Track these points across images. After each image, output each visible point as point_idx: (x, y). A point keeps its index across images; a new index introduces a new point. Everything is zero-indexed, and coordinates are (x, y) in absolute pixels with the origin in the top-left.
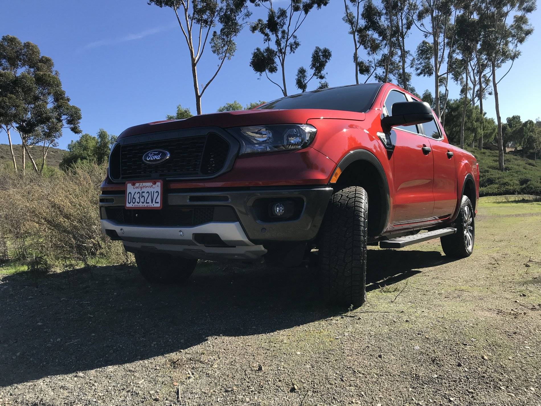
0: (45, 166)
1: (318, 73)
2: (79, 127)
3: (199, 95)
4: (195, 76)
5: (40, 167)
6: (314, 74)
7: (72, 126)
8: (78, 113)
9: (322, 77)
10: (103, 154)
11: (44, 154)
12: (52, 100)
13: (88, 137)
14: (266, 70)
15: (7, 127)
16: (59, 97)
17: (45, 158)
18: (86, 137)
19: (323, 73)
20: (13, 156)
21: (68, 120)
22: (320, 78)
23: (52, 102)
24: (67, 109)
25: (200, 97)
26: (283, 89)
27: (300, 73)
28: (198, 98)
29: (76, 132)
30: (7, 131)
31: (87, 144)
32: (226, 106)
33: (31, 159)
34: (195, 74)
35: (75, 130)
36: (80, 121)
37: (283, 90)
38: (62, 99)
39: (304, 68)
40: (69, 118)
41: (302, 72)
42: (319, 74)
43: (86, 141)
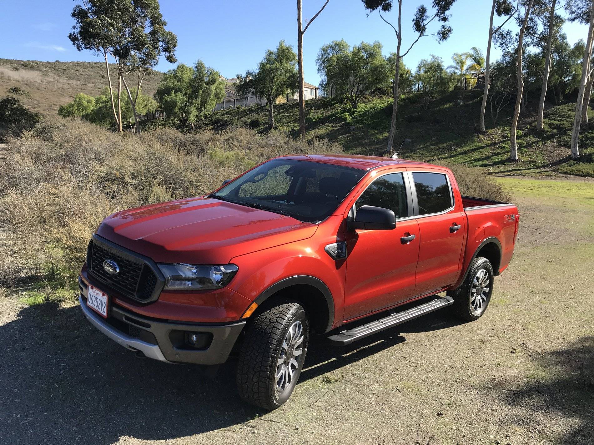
0: (140, 95)
1: (442, 13)
2: (175, 55)
3: (302, 30)
4: (300, 8)
5: (135, 95)
6: (436, 15)
7: (167, 54)
8: (174, 40)
9: (444, 19)
10: (198, 87)
11: (139, 83)
12: (149, 25)
13: (184, 67)
14: (380, 7)
15: (104, 50)
16: (156, 21)
17: (139, 87)
18: (182, 68)
19: (447, 13)
20: (109, 82)
21: (164, 48)
22: (442, 20)
23: (149, 26)
24: (163, 35)
25: (302, 33)
26: (397, 30)
27: (420, 12)
28: (300, 34)
29: (171, 62)
30: (104, 55)
31: (182, 74)
32: (332, 44)
33: (126, 87)
34: (300, 6)
35: (170, 59)
36: (176, 48)
37: (396, 32)
38: (158, 23)
39: (425, 6)
40: (164, 46)
41: (422, 11)
42: (443, 15)
43: (182, 72)
